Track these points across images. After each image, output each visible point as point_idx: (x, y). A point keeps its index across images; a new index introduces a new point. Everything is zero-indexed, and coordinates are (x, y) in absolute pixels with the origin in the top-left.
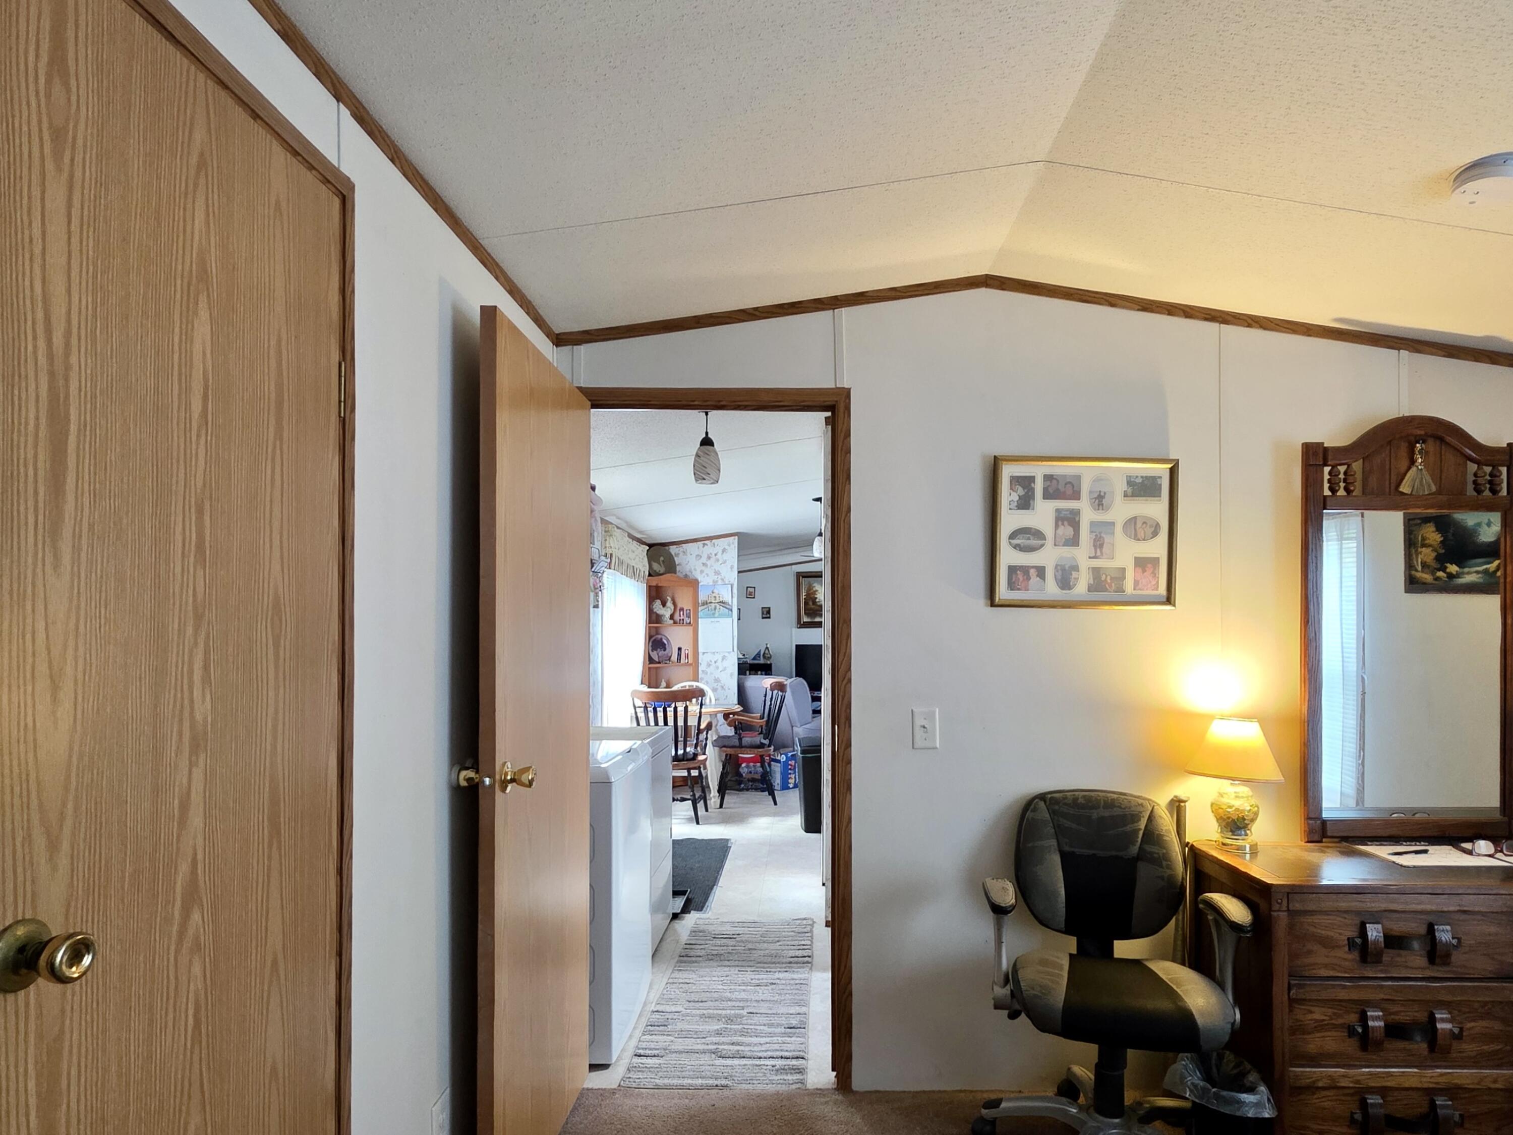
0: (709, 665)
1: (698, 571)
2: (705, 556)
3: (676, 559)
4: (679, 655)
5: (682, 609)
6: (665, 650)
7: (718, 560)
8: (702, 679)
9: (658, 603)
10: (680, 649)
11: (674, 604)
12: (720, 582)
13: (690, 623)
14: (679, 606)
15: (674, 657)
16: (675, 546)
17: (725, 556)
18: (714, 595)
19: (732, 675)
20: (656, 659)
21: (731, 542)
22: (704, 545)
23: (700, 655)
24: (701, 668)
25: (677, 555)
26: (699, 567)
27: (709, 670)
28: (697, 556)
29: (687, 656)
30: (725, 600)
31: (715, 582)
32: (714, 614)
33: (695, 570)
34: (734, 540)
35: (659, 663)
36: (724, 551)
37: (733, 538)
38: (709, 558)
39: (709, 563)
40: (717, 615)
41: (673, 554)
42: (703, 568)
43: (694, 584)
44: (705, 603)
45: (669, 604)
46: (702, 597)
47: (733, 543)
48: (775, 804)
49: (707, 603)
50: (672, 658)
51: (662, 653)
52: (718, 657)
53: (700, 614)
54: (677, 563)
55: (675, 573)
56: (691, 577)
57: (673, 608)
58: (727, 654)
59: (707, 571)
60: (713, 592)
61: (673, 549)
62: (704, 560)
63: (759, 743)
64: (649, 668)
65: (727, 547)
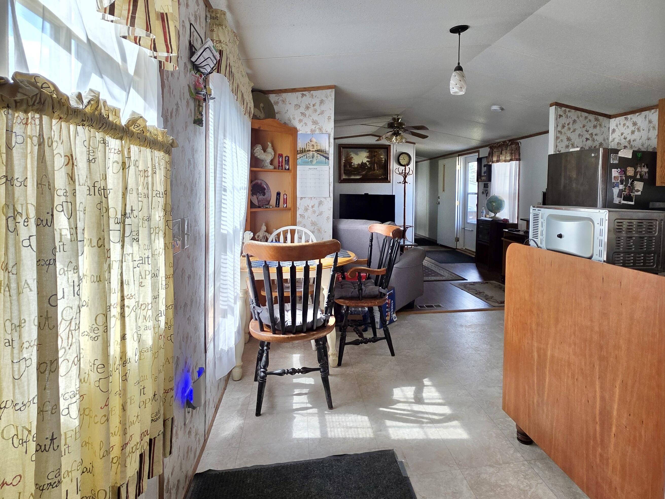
0: (306, 210)
1: (297, 119)
2: (303, 106)
3: (275, 107)
4: (278, 200)
5: (281, 155)
6: (264, 194)
7: (315, 111)
8: (300, 222)
9: (259, 148)
10: (278, 194)
11: (274, 149)
12: (317, 132)
13: (288, 169)
14: (279, 152)
15: (273, 201)
16: (274, 95)
17: (323, 107)
18: (313, 143)
19: (328, 218)
20: (256, 203)
21: (329, 94)
22: (303, 95)
23: (298, 200)
24: (299, 213)
25: (277, 103)
26: (298, 117)
27: (306, 215)
28: (296, 105)
29: (285, 201)
30: (323, 148)
31: (313, 131)
32: (311, 161)
33: (294, 118)
34: (331, 93)
35: (259, 207)
36: (322, 102)
37: (330, 90)
38: (307, 108)
39: (307, 113)
40: (315, 162)
41: (272, 102)
42: (302, 118)
43: (293, 132)
44: (303, 151)
45: (270, 149)
46: (301, 145)
47: (330, 95)
48: (393, 354)
49: (305, 151)
50: (271, 203)
51: (261, 197)
52: (316, 202)
53: (299, 161)
54: (276, 111)
55: (275, 118)
56: (290, 125)
57: (273, 153)
58: (323, 200)
59: (305, 120)
60: (311, 141)
61: (273, 98)
62: (302, 110)
63: (377, 293)
64: (251, 212)
65: (324, 99)
